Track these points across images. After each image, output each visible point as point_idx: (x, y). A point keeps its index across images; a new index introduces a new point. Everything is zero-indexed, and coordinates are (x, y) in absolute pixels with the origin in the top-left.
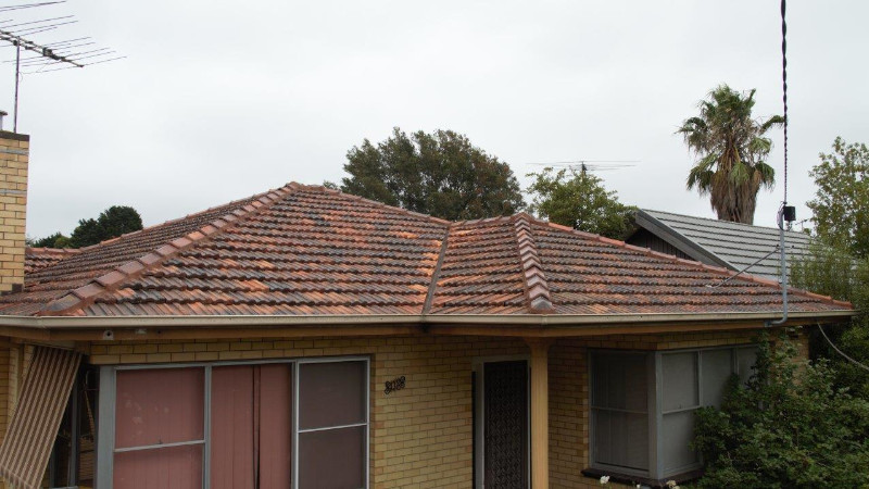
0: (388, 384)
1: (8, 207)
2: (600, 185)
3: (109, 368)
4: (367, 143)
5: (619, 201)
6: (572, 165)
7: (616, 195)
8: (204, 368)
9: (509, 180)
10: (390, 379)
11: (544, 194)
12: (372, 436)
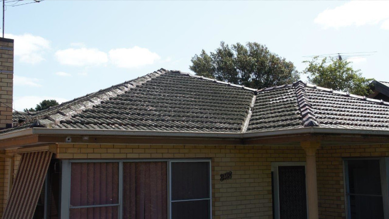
0: (222, 175)
1: (3, 80)
2: (349, 66)
3: (67, 161)
4: (204, 52)
5: (363, 76)
6: (332, 56)
7: (360, 72)
8: (118, 163)
9: (293, 72)
10: (224, 172)
11: (314, 74)
12: (214, 206)
